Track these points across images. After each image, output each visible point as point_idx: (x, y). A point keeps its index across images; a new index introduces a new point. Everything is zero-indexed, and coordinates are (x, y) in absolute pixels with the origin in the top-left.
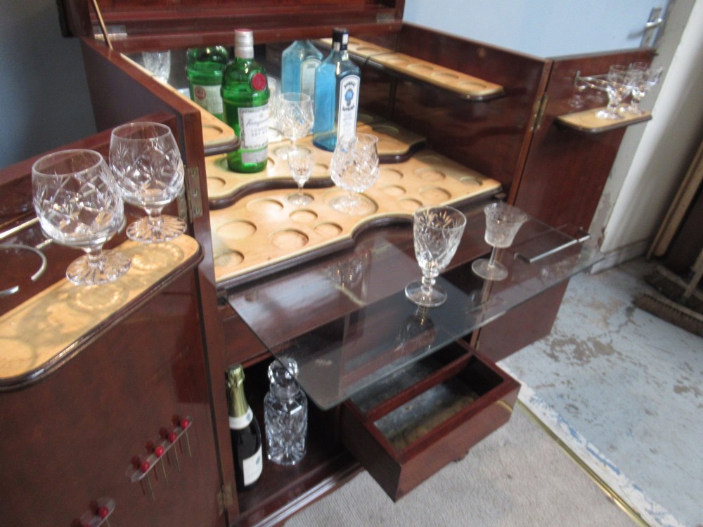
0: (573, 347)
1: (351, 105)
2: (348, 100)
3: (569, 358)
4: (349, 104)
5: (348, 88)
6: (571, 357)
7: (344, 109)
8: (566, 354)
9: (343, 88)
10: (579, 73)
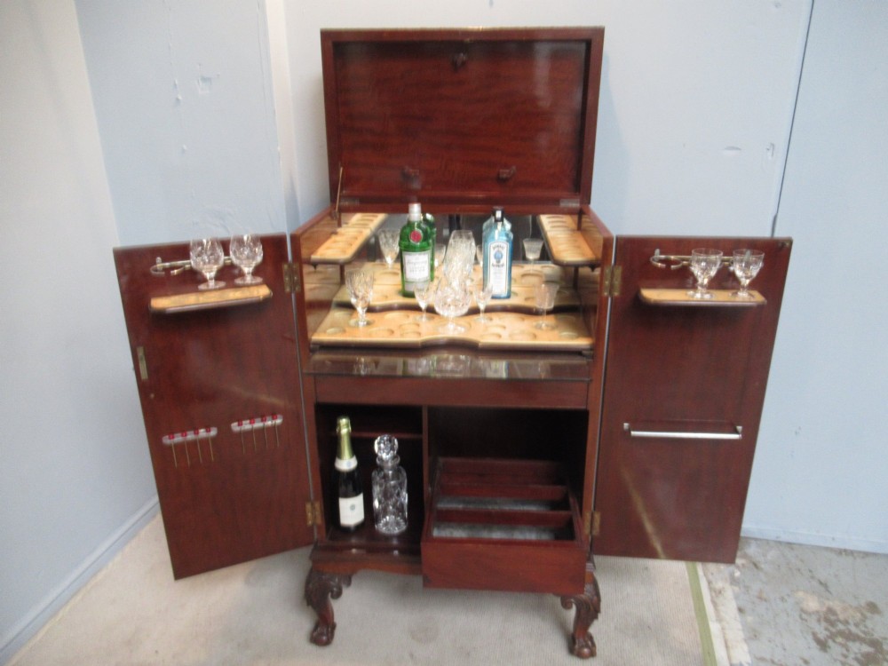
0: (866, 649)
1: (501, 263)
2: (498, 259)
3: (846, 657)
4: (498, 262)
5: (496, 249)
6: (852, 656)
7: (493, 265)
8: (848, 650)
9: (492, 249)
10: (657, 251)
